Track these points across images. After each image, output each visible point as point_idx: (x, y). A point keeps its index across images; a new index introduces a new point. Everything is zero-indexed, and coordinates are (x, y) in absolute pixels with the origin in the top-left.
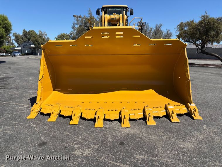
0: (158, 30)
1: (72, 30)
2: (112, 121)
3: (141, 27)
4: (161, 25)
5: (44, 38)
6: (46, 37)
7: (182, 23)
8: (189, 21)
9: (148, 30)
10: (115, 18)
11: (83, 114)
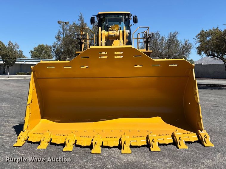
0: (172, 40)
1: (56, 41)
2: (111, 148)
3: (147, 39)
4: (175, 34)
5: (15, 52)
6: (18, 50)
7: (203, 31)
8: (211, 29)
9: (159, 41)
10: (114, 35)
11: (77, 142)
